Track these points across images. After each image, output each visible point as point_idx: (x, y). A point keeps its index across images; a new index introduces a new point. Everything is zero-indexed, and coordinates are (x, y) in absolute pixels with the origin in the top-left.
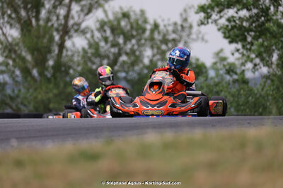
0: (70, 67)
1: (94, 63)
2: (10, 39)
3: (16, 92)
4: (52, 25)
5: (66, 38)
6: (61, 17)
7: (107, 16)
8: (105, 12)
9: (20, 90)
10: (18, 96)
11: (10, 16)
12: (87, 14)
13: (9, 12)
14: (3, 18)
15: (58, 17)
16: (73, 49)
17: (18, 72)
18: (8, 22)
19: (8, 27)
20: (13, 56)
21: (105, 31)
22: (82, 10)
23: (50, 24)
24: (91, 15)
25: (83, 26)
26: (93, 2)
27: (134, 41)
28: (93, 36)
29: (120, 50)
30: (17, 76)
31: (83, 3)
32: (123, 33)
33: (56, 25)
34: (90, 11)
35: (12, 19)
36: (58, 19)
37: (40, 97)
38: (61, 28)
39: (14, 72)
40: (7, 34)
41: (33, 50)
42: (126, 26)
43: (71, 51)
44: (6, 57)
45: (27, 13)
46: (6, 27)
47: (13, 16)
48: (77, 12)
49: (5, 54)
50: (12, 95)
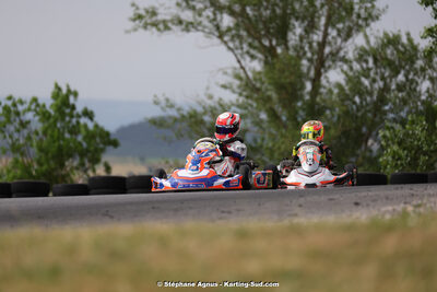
0: (325, 108)
1: (354, 103)
2: (250, 75)
3: (259, 141)
4: (305, 53)
5: (322, 70)
6: (315, 44)
7: (368, 42)
8: (366, 36)
9: (263, 139)
10: (261, 146)
11: (250, 45)
12: (346, 40)
13: (250, 40)
14: (242, 48)
15: (310, 44)
16: (327, 85)
17: (263, 116)
18: (248, 53)
19: (248, 59)
20: (256, 96)
21: (367, 62)
22: (339, 35)
23: (301, 53)
24: (350, 41)
25: (342, 54)
26: (351, 25)
27: (402, 72)
28: (351, 68)
29: (385, 84)
30: (261, 121)
31: (340, 26)
32: (390, 64)
33: (309, 55)
34: (349, 35)
35: (255, 48)
36: (311, 47)
37: (283, 147)
38: (316, 57)
39: (258, 116)
40: (247, 69)
41: (280, 87)
42: (392, 54)
43: (325, 87)
44: (247, 97)
45: (271, 41)
46: (245, 60)
47: (256, 43)
48: (333, 38)
49: (245, 93)
50: (253, 145)
